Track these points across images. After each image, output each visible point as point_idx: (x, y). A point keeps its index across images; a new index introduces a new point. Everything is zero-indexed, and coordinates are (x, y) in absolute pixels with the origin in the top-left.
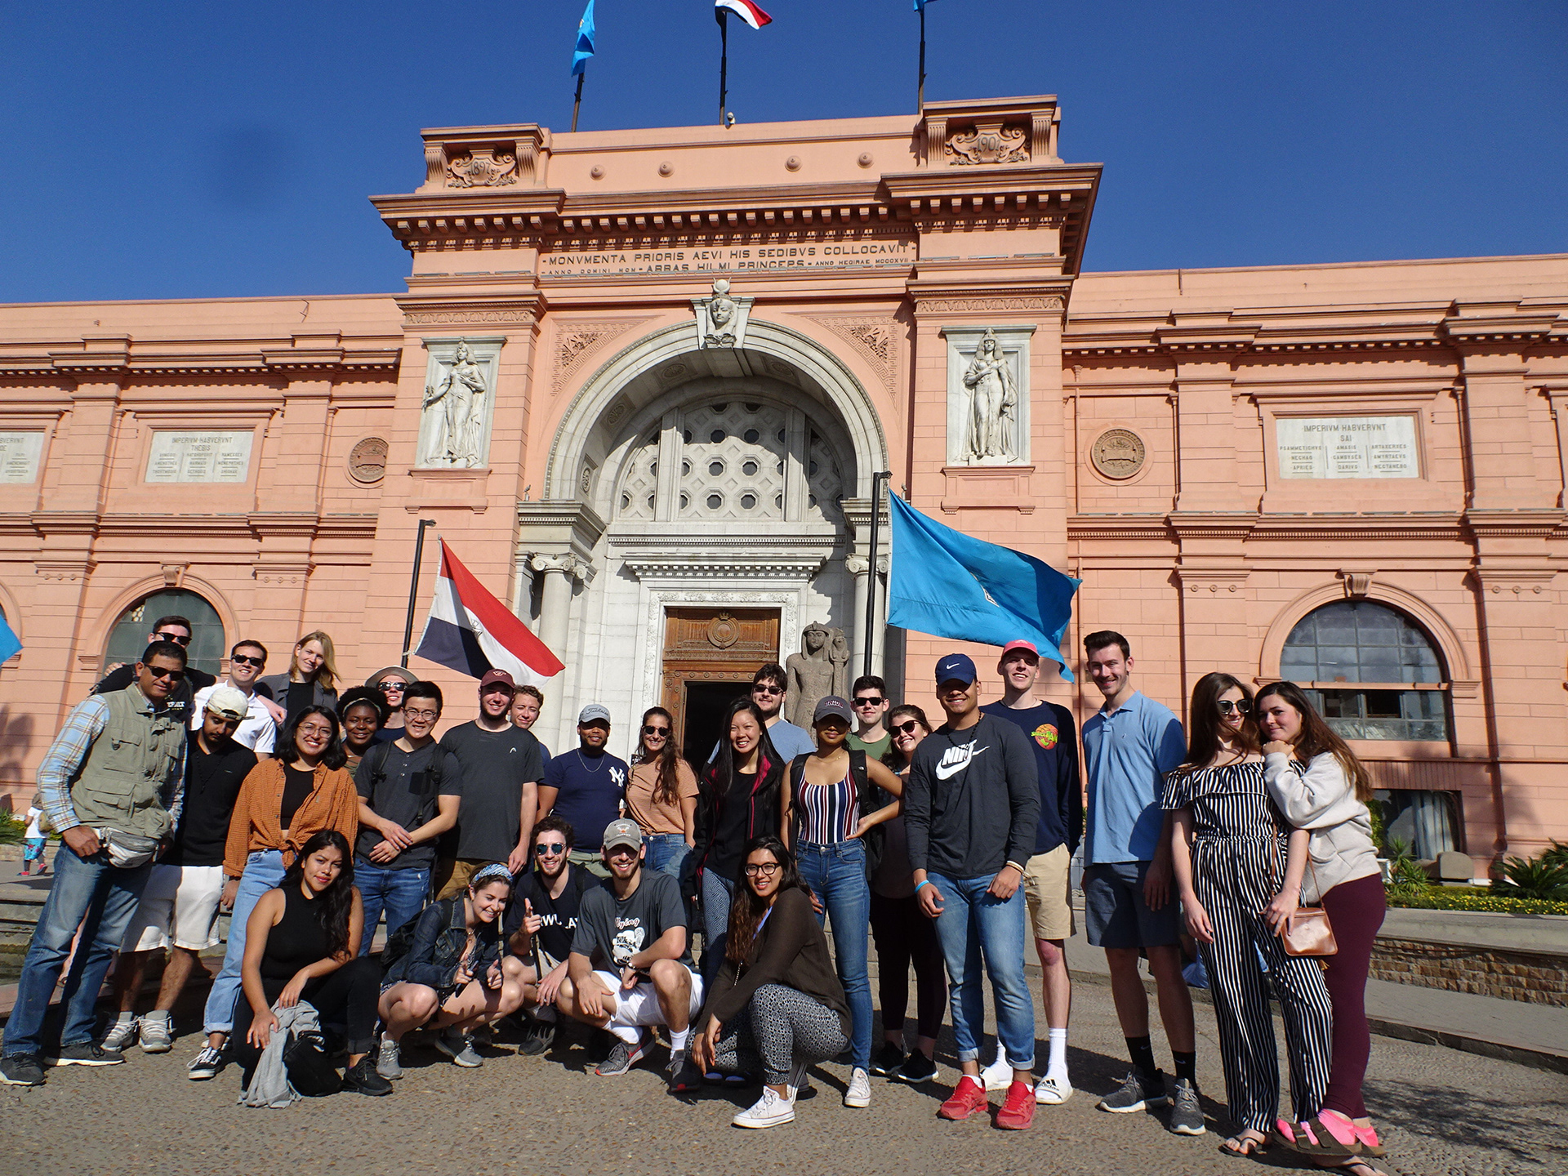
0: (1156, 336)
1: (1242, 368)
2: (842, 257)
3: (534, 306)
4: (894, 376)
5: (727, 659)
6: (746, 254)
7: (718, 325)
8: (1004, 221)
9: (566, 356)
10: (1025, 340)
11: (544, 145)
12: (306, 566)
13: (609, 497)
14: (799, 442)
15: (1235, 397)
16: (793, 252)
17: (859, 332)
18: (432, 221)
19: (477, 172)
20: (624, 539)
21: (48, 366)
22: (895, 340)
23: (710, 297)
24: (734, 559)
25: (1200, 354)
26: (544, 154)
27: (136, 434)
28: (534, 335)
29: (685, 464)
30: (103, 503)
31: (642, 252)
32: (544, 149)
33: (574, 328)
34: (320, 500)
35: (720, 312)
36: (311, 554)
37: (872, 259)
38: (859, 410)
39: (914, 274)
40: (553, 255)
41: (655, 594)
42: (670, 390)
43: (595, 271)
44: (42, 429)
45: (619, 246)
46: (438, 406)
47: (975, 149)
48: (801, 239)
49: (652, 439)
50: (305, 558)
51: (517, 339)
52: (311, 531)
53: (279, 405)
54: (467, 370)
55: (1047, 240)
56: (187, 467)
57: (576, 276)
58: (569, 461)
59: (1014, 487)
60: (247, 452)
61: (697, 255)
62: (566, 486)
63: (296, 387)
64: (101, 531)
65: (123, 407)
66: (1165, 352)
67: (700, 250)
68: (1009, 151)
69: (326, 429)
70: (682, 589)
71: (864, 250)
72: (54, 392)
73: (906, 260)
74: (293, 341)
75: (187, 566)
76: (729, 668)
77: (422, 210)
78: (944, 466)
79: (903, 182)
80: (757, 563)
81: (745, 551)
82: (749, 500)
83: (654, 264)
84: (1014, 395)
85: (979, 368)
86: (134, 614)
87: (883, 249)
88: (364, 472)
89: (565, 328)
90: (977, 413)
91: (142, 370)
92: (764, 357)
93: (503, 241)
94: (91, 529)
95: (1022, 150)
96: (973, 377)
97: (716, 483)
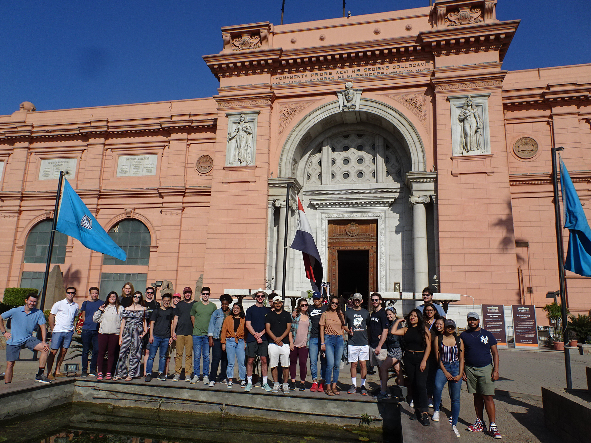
0: (542, 95)
1: (582, 107)
2: (400, 70)
3: (271, 97)
4: (426, 119)
5: (355, 241)
6: (359, 71)
7: (348, 101)
8: (473, 49)
9: (284, 118)
10: (485, 100)
11: (271, 31)
12: (182, 208)
13: (302, 175)
14: (381, 149)
15: (579, 120)
16: (379, 69)
17: (409, 101)
18: (227, 64)
19: (244, 44)
20: (310, 193)
21: (78, 132)
22: (425, 104)
23: (344, 90)
24: (357, 199)
25: (563, 102)
26: (271, 34)
27: (112, 158)
28: (271, 110)
29: (332, 161)
30: (101, 185)
31: (314, 72)
32: (271, 32)
33: (287, 106)
34: (185, 181)
35: (349, 95)
36: (183, 203)
37: (414, 69)
38: (411, 134)
39: (433, 74)
40: (277, 76)
41: (324, 215)
42: (326, 130)
43: (295, 82)
44: (76, 157)
45: (304, 71)
46: (233, 141)
47: (458, 19)
48: (382, 63)
49: (318, 151)
50: (181, 204)
51: (264, 112)
52: (183, 193)
53: (167, 144)
54: (245, 125)
55: (493, 56)
56: (132, 170)
57: (287, 84)
58: (288, 161)
59: (484, 164)
60: (155, 163)
61: (337, 73)
62: (287, 171)
63: (174, 136)
64: (101, 196)
65: (106, 147)
66: (546, 102)
67: (339, 70)
68: (474, 18)
69: (186, 152)
70: (335, 213)
71: (410, 66)
72: (80, 142)
73: (429, 69)
74: (171, 117)
75: (134, 209)
76: (356, 245)
77: (224, 60)
78: (452, 156)
79: (429, 35)
80: (367, 201)
81: (361, 196)
82: (360, 175)
83: (319, 77)
84: (481, 124)
85: (465, 113)
86: (115, 229)
87: (418, 65)
88: (202, 169)
89: (283, 106)
90: (465, 133)
91: (113, 132)
92: (367, 114)
93: (257, 71)
94: (97, 196)
95: (480, 18)
96: (463, 117)
97: (346, 168)
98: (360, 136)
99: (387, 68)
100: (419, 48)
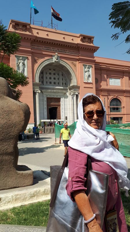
2: (70, 52)
5: (54, 104)
6: (59, 49)
8: (89, 51)
10: (91, 67)
16: (65, 50)
17: (72, 63)
23: (55, 55)
31: (45, 46)
37: (74, 53)
39: (79, 56)
43: (39, 48)
45: (42, 45)
47: (85, 41)
59: (91, 85)
67: (53, 48)
68: (89, 42)
78: (84, 82)
90: (86, 76)
96: (86, 71)
97: (50, 80)
98: (54, 70)
99: (67, 51)
100: (76, 47)
